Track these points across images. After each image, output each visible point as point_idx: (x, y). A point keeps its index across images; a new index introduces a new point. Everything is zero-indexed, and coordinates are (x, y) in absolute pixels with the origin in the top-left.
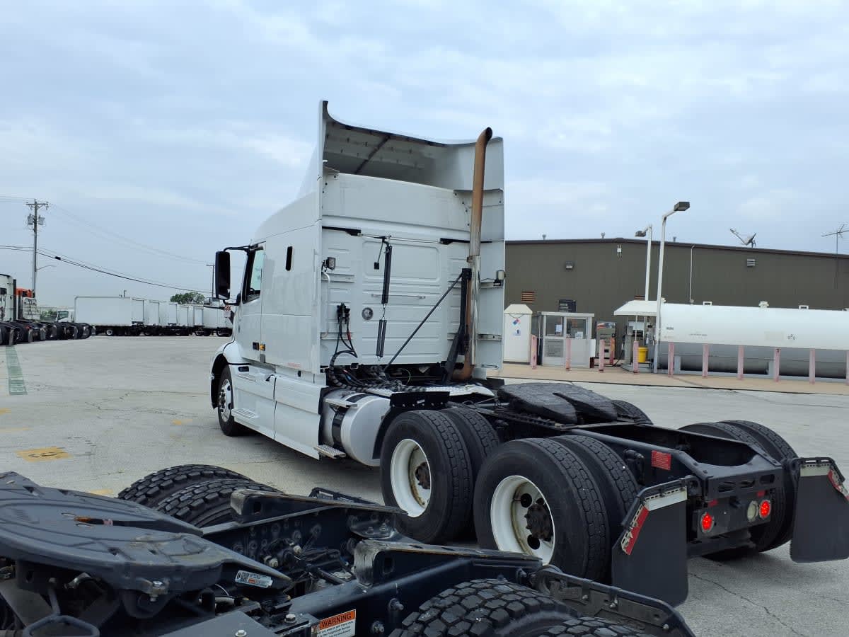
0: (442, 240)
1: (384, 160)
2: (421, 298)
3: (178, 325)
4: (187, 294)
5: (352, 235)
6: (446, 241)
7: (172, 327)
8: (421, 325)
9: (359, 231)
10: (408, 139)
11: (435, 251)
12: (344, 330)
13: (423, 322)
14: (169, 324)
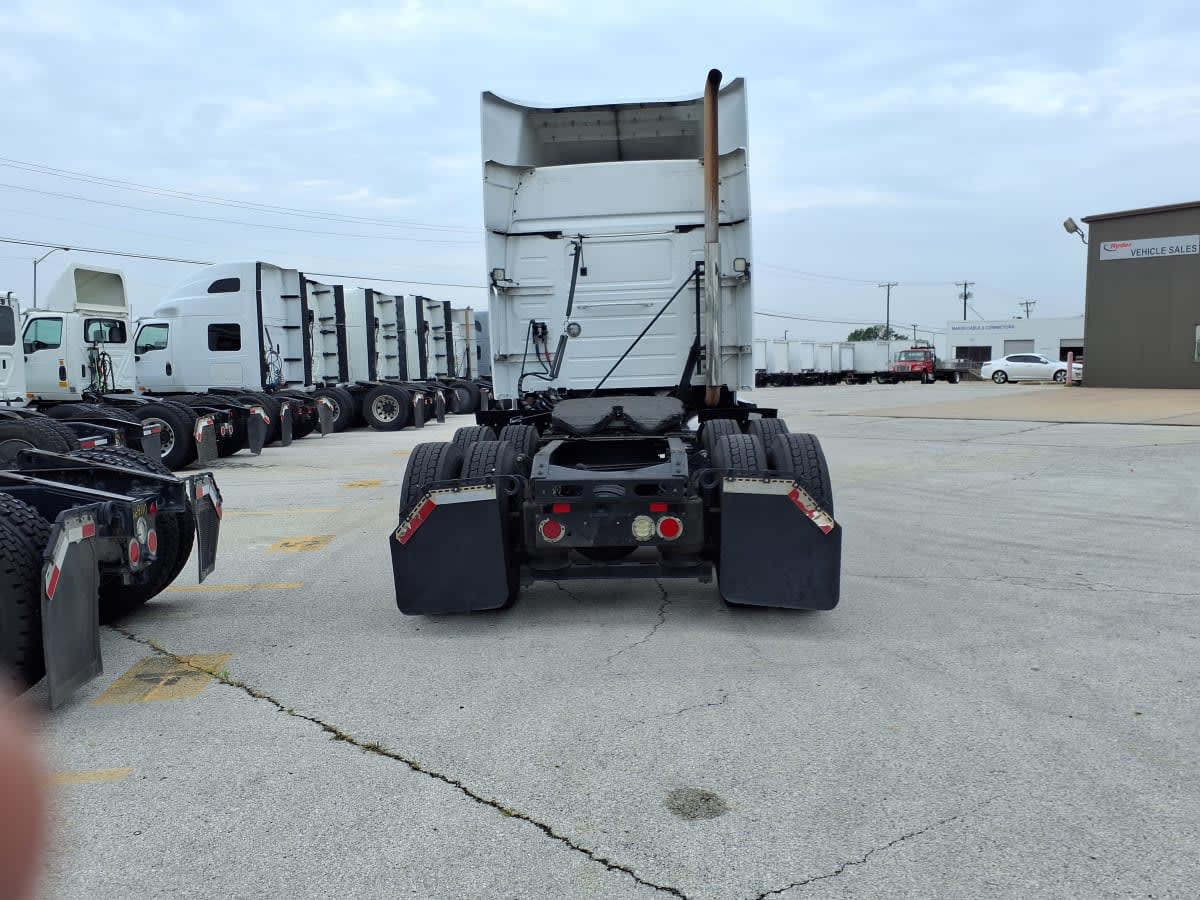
0: (677, 227)
1: (637, 136)
2: (647, 305)
3: (816, 371)
4: (869, 329)
5: (550, 238)
6: (683, 229)
7: (807, 375)
8: (637, 341)
9: (560, 233)
10: (642, 106)
11: (666, 243)
12: (542, 350)
13: (641, 336)
14: (803, 370)
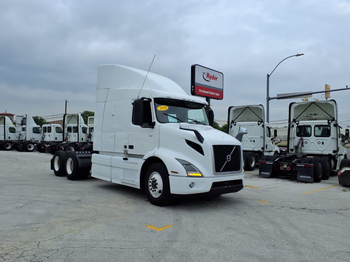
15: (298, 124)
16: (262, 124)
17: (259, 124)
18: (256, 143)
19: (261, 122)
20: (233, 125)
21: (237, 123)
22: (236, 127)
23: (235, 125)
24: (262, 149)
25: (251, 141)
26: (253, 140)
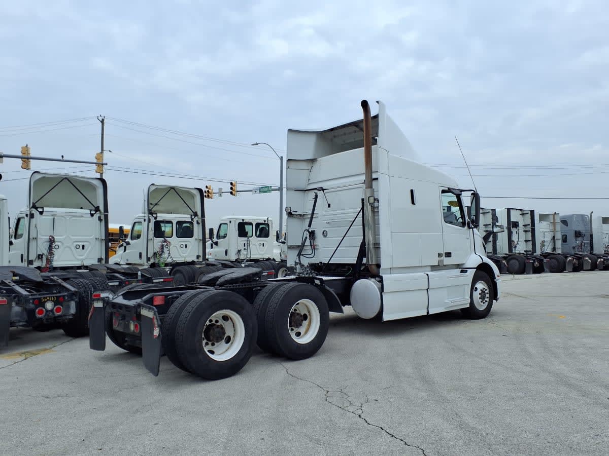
15: (156, 218)
16: (98, 215)
17: (92, 215)
18: (86, 251)
19: (96, 212)
20: (36, 214)
21: (46, 209)
22: (42, 217)
23: (41, 213)
24: (98, 262)
25: (77, 247)
26: (81, 244)
